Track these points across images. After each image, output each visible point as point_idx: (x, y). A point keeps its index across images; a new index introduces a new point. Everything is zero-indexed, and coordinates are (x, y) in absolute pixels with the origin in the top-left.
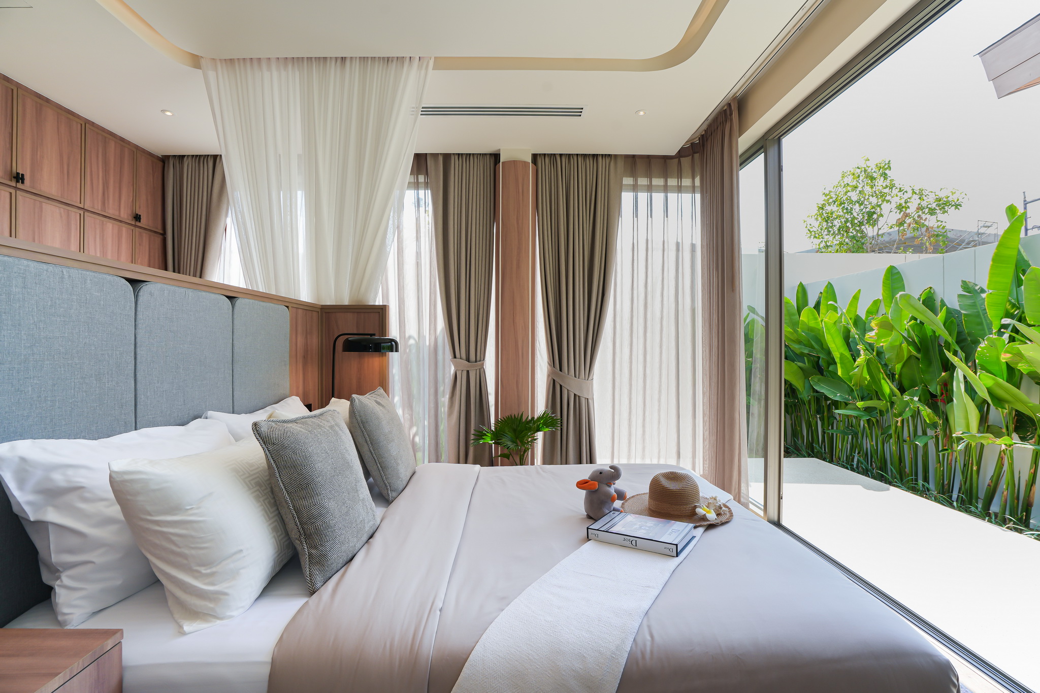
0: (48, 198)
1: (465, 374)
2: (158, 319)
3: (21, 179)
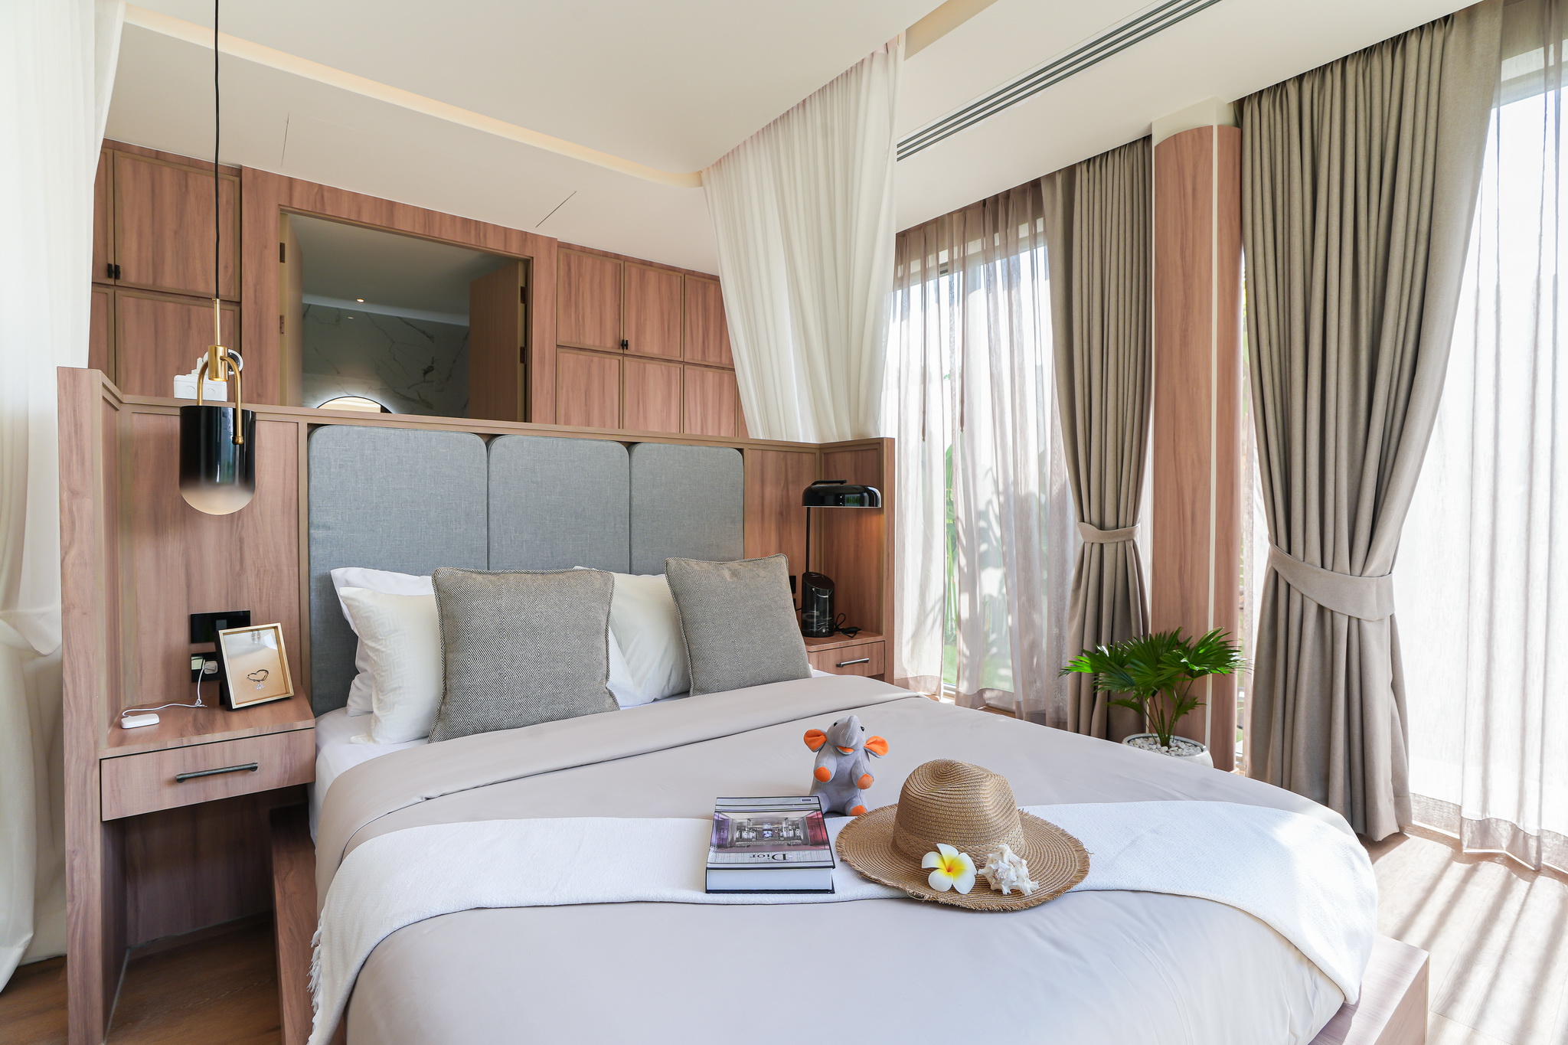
0: (652, 358)
1: (1096, 548)
2: (516, 470)
3: (627, 345)
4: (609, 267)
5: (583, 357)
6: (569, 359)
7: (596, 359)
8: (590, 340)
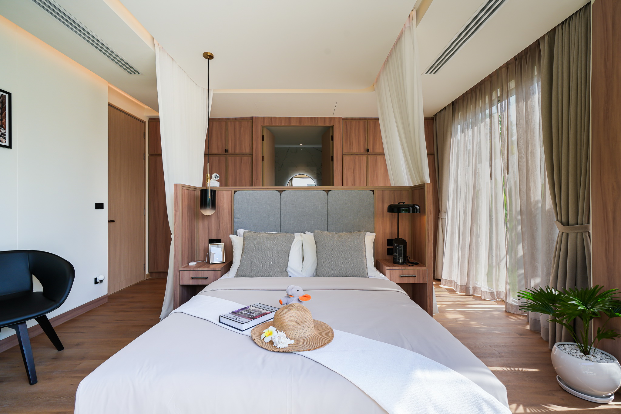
3: (369, 151)
4: (362, 123)
5: (352, 157)
6: (347, 159)
7: (357, 157)
8: (355, 150)
